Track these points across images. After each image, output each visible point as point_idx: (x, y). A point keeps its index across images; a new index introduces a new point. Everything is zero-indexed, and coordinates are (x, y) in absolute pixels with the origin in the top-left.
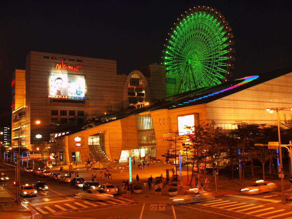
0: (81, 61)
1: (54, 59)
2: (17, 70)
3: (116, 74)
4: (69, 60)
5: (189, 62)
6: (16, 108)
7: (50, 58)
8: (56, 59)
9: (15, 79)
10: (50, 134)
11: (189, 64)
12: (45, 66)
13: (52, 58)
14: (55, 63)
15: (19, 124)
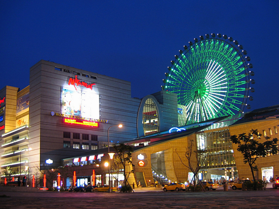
0: (95, 78)
1: (67, 72)
2: (7, 87)
3: (131, 97)
4: (82, 76)
5: (199, 92)
6: (6, 131)
7: (63, 70)
8: (69, 72)
9: (5, 96)
10: (64, 159)
11: (198, 94)
12: (57, 79)
13: (64, 71)
14: (68, 77)
15: (12, 149)
